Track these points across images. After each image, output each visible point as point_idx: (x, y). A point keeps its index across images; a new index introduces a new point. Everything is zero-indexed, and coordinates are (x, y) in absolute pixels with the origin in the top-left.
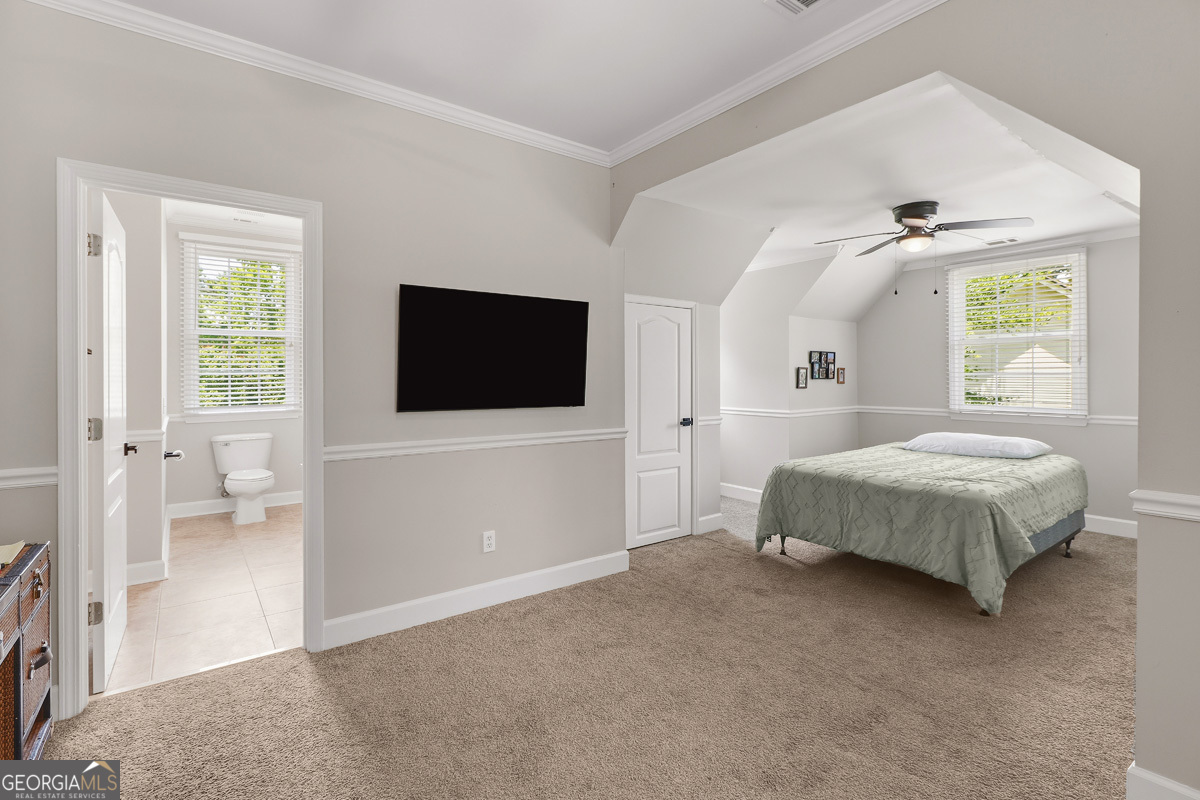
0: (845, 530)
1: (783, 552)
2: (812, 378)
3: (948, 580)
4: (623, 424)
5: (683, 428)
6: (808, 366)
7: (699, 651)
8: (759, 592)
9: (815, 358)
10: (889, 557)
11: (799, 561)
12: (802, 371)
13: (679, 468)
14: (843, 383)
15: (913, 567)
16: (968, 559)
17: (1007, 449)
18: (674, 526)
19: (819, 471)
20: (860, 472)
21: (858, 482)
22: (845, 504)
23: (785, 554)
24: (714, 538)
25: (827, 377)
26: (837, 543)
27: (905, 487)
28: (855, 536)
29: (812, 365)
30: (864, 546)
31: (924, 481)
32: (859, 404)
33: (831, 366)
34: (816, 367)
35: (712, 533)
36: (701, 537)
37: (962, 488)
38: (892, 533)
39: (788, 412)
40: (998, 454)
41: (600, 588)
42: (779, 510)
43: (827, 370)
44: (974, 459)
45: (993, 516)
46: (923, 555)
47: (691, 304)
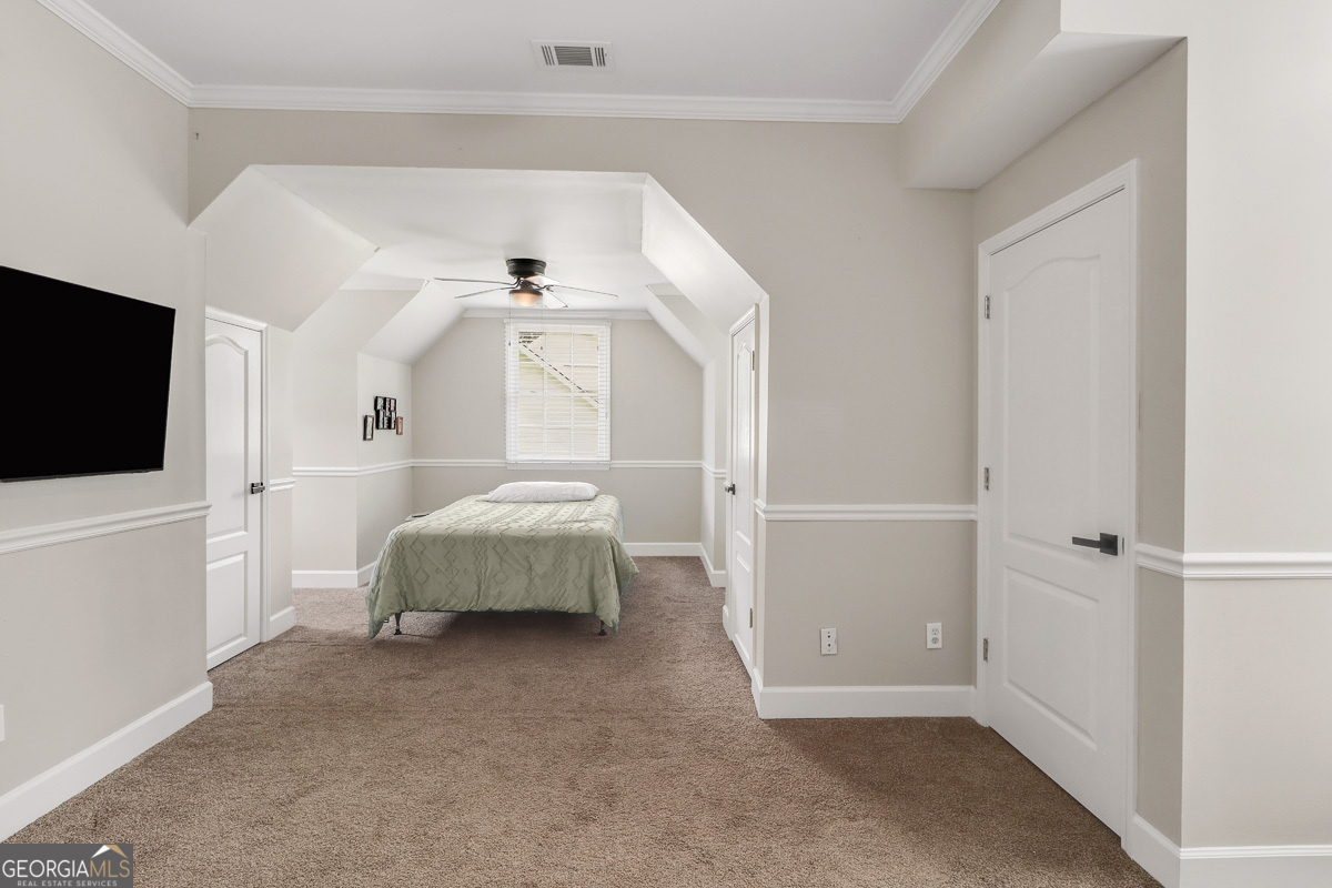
0: (483, 588)
1: (398, 632)
2: (377, 427)
3: (581, 611)
4: (203, 497)
5: (251, 497)
6: (373, 413)
7: (410, 753)
8: (411, 677)
9: (380, 402)
10: (528, 605)
11: (421, 636)
12: (370, 420)
13: (246, 553)
14: (401, 434)
15: (551, 609)
16: (597, 588)
17: (577, 493)
18: (240, 635)
19: (450, 531)
20: (494, 526)
21: (496, 536)
22: (482, 562)
23: (400, 633)
24: (295, 637)
25: (389, 427)
26: (474, 603)
27: (541, 534)
28: (494, 592)
29: (377, 412)
30: (505, 598)
31: (555, 526)
32: (414, 457)
33: (393, 414)
34: (381, 413)
35: (287, 633)
36: (276, 641)
37: (586, 528)
38: (531, 580)
39: (356, 469)
40: (570, 498)
41: (191, 743)
42: (404, 582)
43: (390, 419)
44: (562, 504)
45: (612, 548)
46: (560, 594)
47: (263, 325)
